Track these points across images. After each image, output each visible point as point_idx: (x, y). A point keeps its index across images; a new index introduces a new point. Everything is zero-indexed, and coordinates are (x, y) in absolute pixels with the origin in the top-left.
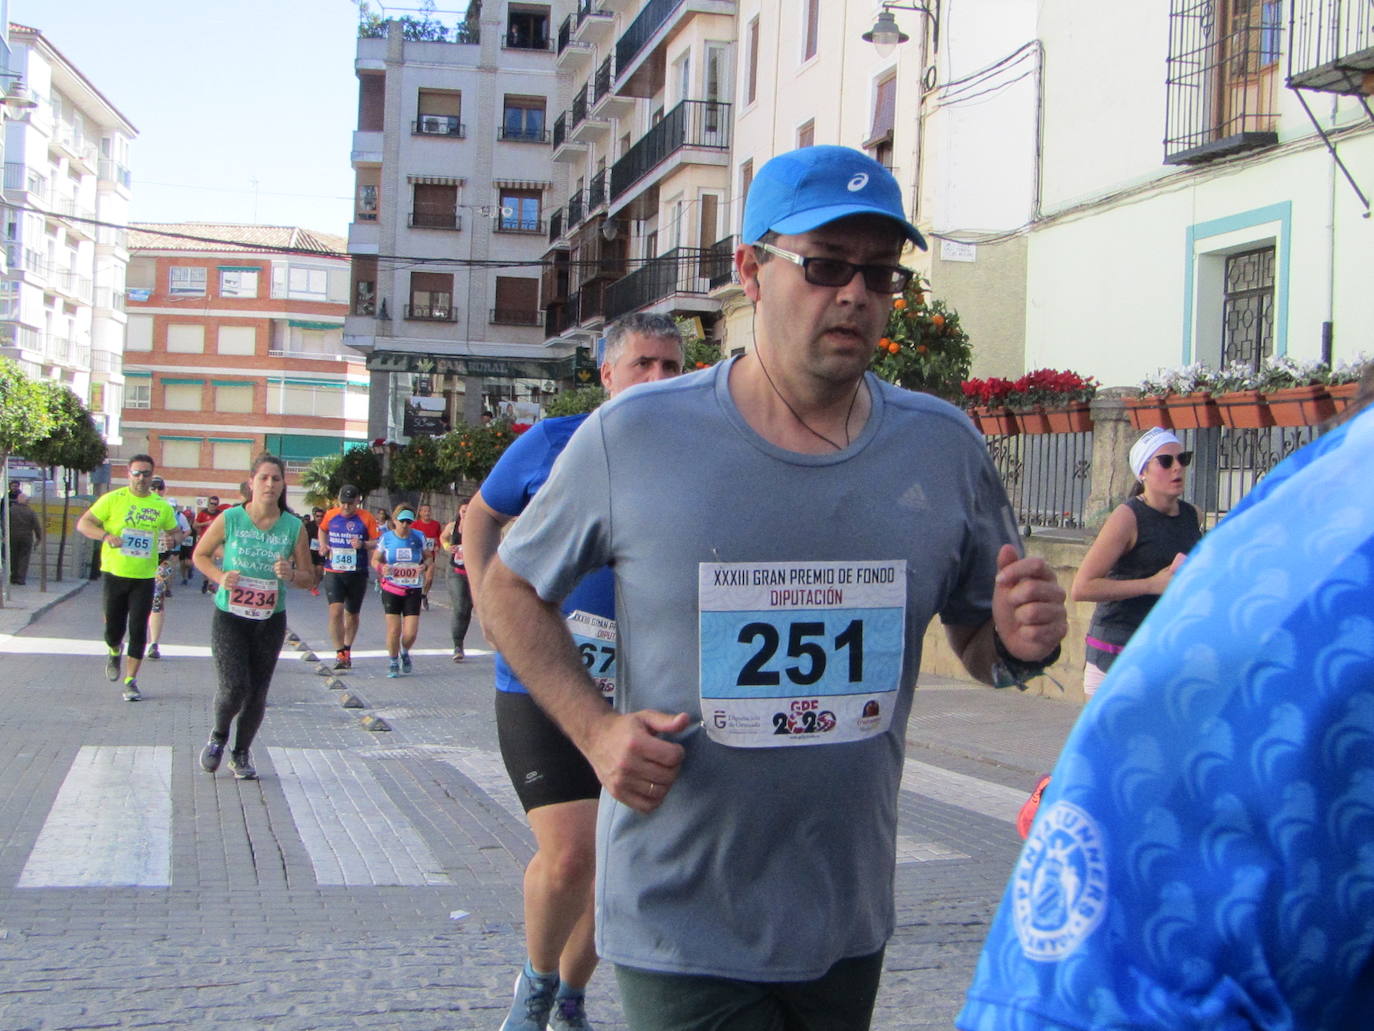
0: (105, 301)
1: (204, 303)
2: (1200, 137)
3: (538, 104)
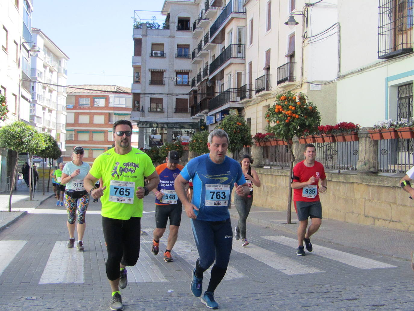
0: (60, 108)
1: (89, 109)
2: (389, 50)
3: (187, 47)
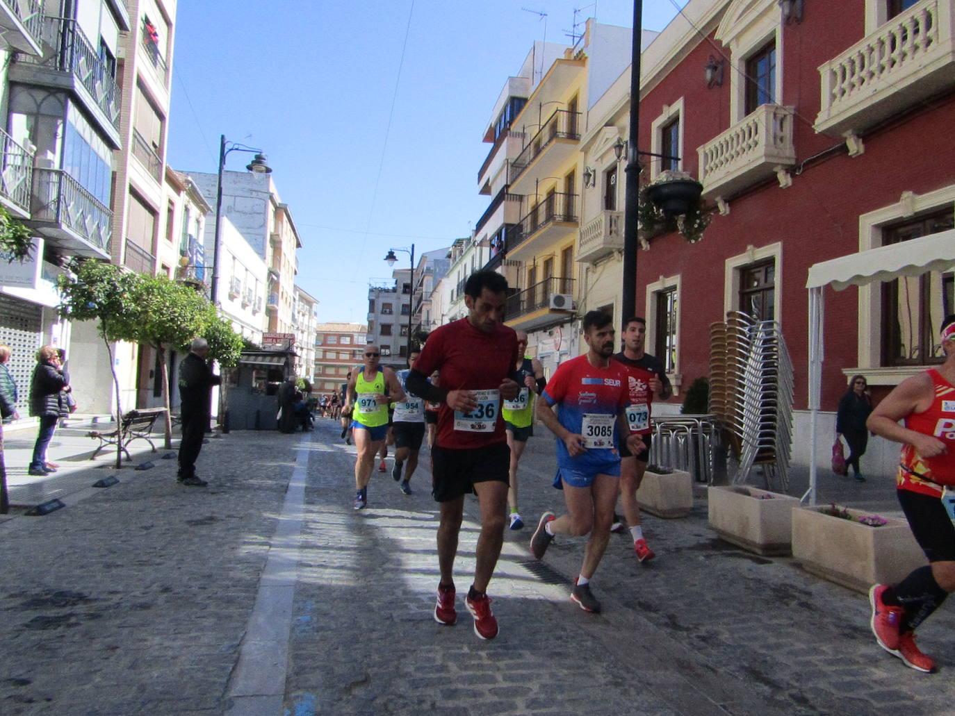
1: (336, 346)
3: (409, 306)
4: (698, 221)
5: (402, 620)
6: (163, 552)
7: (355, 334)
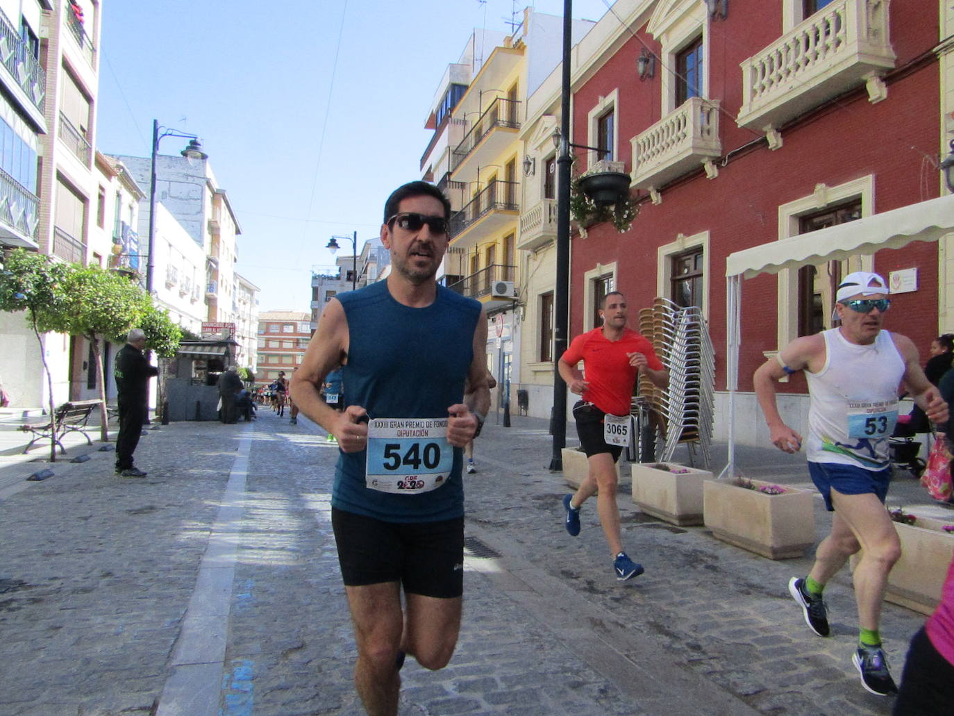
0: (252, 335)
1: (278, 334)
4: (627, 212)
5: (338, 594)
6: (102, 541)
7: (298, 322)
